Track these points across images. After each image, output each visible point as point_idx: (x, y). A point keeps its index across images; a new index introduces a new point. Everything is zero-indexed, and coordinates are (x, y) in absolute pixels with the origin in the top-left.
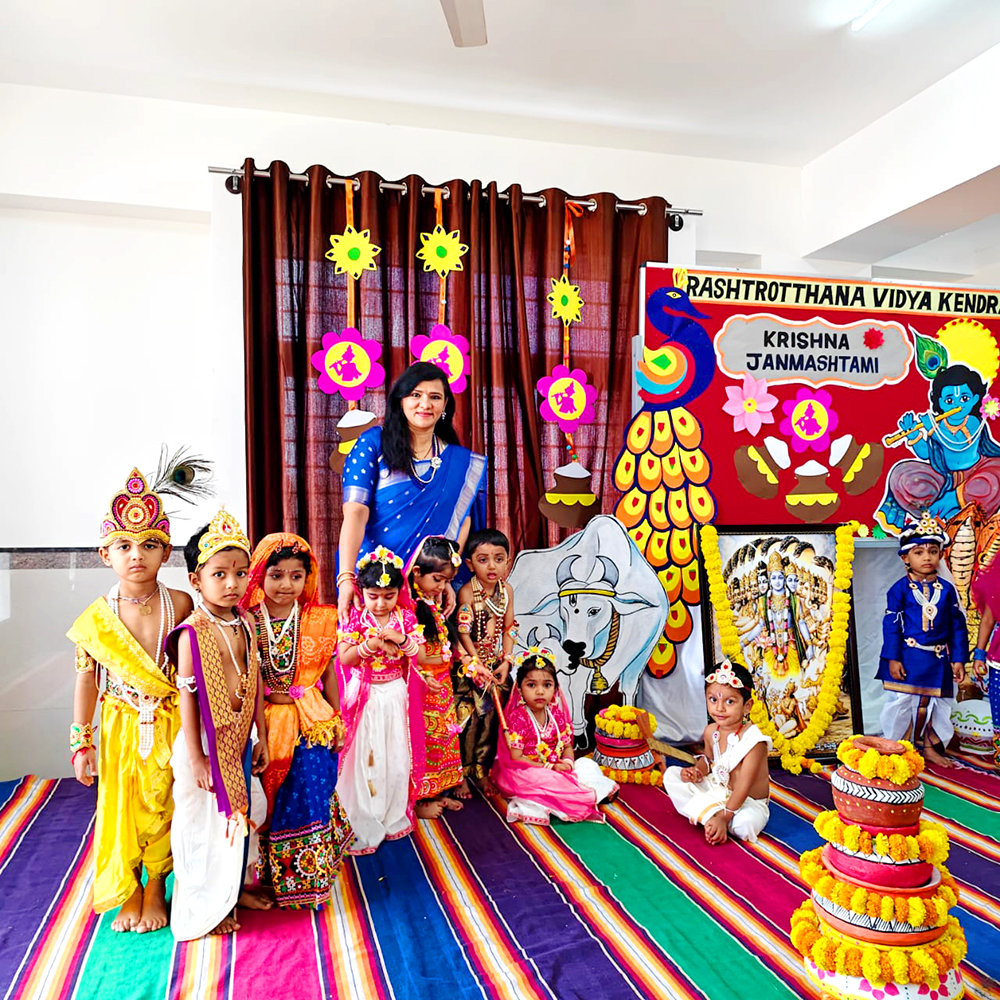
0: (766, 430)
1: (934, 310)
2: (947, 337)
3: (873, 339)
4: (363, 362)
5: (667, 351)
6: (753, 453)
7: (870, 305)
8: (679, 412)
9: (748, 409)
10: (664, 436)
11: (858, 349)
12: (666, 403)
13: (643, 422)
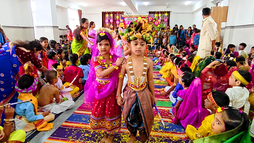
0: (128, 24)
1: (137, 17)
2: (138, 18)
3: (134, 18)
4: (108, 21)
5: (122, 20)
6: (127, 25)
7: (133, 16)
8: (123, 23)
9: (126, 23)
10: (122, 24)
11: (133, 19)
12: (122, 22)
13: (120, 23)
